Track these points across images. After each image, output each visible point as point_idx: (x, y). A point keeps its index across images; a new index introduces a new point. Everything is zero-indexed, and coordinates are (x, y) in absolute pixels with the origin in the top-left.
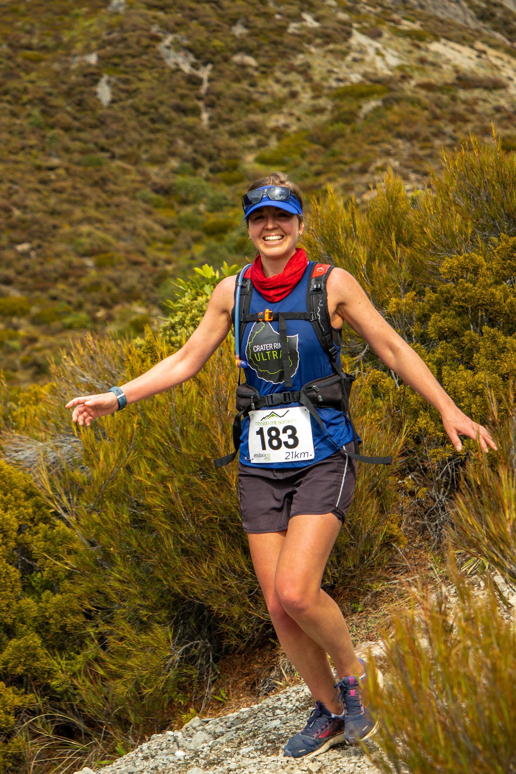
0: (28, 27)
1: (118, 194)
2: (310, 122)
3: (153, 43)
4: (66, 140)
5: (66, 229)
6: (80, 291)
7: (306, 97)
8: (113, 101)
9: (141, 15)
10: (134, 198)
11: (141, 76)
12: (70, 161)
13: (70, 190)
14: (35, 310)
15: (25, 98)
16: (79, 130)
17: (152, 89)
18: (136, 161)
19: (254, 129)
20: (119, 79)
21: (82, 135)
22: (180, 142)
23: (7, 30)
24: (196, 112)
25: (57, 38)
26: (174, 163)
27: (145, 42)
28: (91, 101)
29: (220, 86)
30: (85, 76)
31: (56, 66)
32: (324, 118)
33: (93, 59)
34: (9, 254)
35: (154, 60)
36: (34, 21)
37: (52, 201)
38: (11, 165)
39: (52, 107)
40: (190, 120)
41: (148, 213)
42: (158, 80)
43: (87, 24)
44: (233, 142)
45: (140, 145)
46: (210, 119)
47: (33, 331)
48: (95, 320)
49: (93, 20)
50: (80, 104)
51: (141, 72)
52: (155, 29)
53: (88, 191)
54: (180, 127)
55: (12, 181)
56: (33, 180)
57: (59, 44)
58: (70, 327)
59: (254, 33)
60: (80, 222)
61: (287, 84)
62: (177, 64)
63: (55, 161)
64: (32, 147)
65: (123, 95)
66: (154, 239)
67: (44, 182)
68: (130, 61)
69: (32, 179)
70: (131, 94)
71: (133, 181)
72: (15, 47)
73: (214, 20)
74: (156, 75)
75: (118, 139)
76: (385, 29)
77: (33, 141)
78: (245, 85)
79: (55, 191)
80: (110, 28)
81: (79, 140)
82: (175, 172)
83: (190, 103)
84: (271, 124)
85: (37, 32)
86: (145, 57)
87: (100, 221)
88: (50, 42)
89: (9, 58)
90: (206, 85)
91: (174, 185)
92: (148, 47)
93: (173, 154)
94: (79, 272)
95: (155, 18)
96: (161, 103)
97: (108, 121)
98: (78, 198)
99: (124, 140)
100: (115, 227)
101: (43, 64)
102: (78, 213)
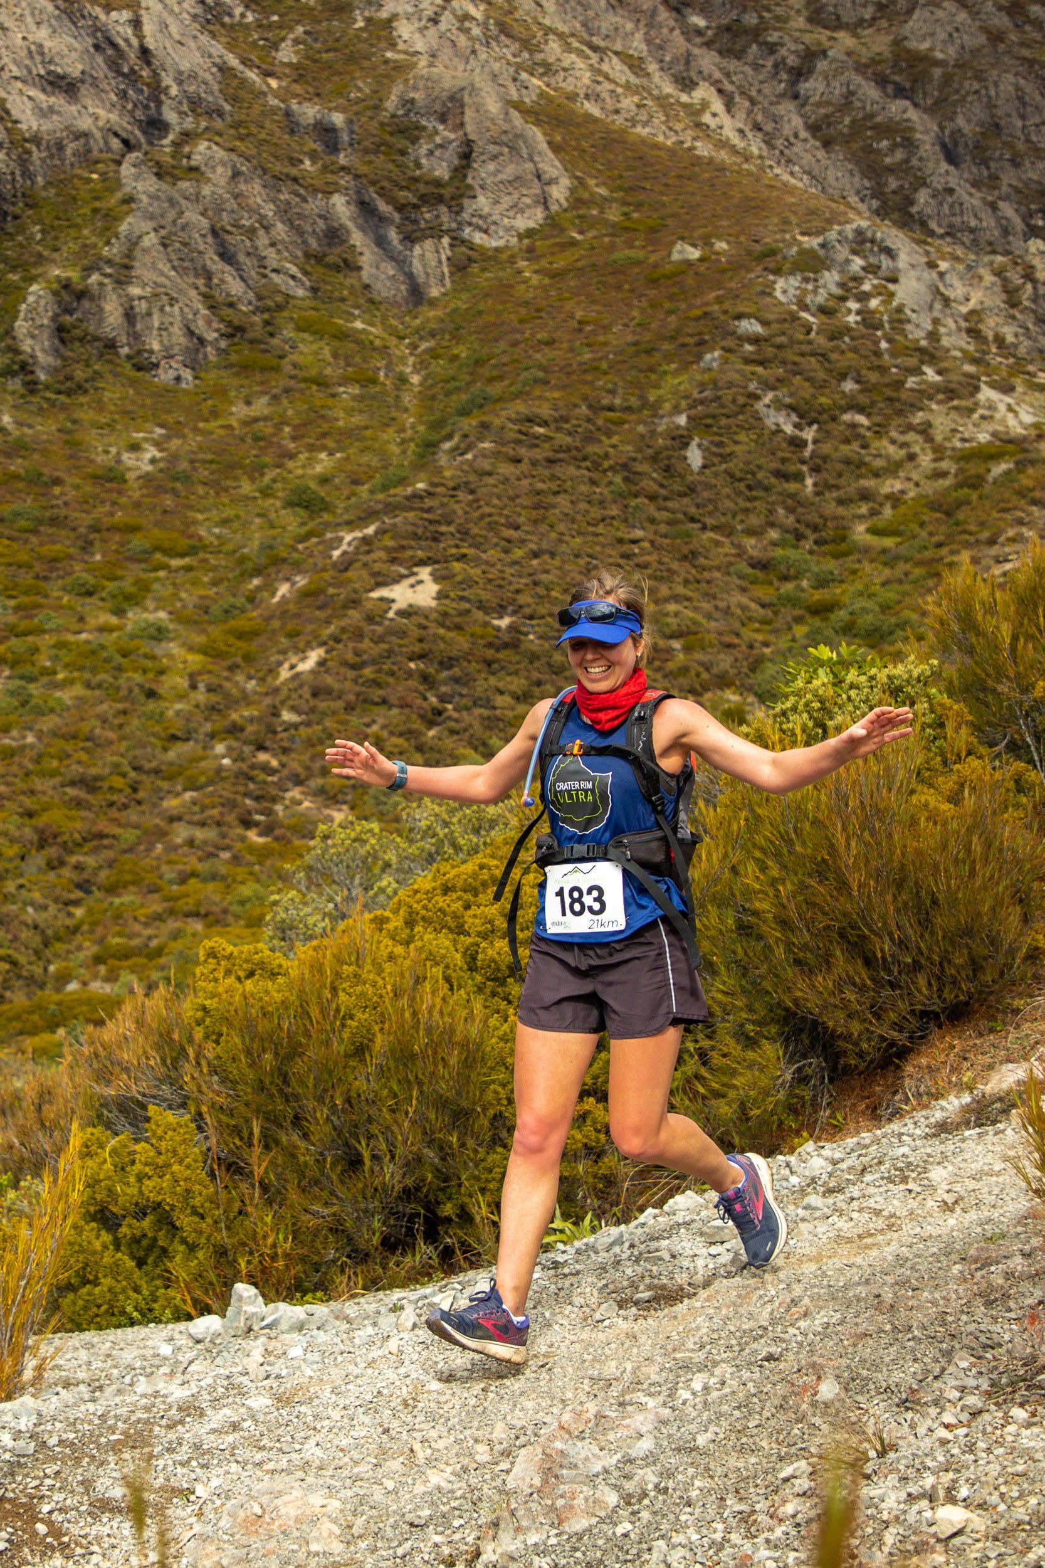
0: (610, 386)
1: (709, 569)
2: (931, 488)
3: (751, 402)
4: (652, 510)
6: (665, 676)
7: (926, 460)
8: (704, 467)
9: (737, 371)
10: (728, 574)
11: (736, 438)
12: (656, 532)
13: (655, 565)
15: (606, 464)
16: (666, 499)
17: (749, 452)
18: (729, 532)
19: (865, 496)
20: (711, 442)
21: (669, 504)
22: (781, 511)
23: (586, 390)
24: (799, 477)
25: (642, 397)
26: (774, 534)
27: (741, 400)
28: (680, 467)
29: (826, 448)
30: (673, 439)
31: (641, 429)
32: (946, 483)
33: (682, 420)
35: (752, 421)
36: (616, 379)
38: (589, 538)
39: (636, 473)
40: (792, 487)
41: (744, 590)
42: (756, 442)
43: (676, 381)
44: (842, 511)
45: (734, 516)
46: (815, 485)
49: (685, 378)
50: (667, 469)
51: (736, 433)
52: (752, 386)
53: (675, 566)
54: (780, 494)
55: (590, 556)
57: (645, 404)
59: (867, 388)
60: (667, 600)
61: (903, 445)
62: (778, 425)
63: (639, 533)
64: (613, 518)
65: (716, 460)
66: (750, 619)
68: (724, 422)
69: (613, 553)
70: (725, 458)
71: (726, 555)
72: (595, 408)
73: (821, 375)
74: (754, 437)
75: (711, 507)
76: (1018, 381)
77: (614, 512)
78: (855, 446)
79: (638, 565)
80: (702, 386)
81: (667, 509)
82: (774, 544)
83: (792, 468)
84: (886, 490)
85: (620, 391)
86: (741, 417)
87: (689, 599)
88: (634, 402)
89: (589, 420)
90: (810, 447)
91: (773, 559)
92: (745, 406)
93: (772, 525)
94: (665, 656)
95: (753, 373)
96: (759, 467)
97: (699, 488)
98: (665, 574)
99: (716, 509)
100: (706, 606)
101: (626, 426)
102: (664, 591)
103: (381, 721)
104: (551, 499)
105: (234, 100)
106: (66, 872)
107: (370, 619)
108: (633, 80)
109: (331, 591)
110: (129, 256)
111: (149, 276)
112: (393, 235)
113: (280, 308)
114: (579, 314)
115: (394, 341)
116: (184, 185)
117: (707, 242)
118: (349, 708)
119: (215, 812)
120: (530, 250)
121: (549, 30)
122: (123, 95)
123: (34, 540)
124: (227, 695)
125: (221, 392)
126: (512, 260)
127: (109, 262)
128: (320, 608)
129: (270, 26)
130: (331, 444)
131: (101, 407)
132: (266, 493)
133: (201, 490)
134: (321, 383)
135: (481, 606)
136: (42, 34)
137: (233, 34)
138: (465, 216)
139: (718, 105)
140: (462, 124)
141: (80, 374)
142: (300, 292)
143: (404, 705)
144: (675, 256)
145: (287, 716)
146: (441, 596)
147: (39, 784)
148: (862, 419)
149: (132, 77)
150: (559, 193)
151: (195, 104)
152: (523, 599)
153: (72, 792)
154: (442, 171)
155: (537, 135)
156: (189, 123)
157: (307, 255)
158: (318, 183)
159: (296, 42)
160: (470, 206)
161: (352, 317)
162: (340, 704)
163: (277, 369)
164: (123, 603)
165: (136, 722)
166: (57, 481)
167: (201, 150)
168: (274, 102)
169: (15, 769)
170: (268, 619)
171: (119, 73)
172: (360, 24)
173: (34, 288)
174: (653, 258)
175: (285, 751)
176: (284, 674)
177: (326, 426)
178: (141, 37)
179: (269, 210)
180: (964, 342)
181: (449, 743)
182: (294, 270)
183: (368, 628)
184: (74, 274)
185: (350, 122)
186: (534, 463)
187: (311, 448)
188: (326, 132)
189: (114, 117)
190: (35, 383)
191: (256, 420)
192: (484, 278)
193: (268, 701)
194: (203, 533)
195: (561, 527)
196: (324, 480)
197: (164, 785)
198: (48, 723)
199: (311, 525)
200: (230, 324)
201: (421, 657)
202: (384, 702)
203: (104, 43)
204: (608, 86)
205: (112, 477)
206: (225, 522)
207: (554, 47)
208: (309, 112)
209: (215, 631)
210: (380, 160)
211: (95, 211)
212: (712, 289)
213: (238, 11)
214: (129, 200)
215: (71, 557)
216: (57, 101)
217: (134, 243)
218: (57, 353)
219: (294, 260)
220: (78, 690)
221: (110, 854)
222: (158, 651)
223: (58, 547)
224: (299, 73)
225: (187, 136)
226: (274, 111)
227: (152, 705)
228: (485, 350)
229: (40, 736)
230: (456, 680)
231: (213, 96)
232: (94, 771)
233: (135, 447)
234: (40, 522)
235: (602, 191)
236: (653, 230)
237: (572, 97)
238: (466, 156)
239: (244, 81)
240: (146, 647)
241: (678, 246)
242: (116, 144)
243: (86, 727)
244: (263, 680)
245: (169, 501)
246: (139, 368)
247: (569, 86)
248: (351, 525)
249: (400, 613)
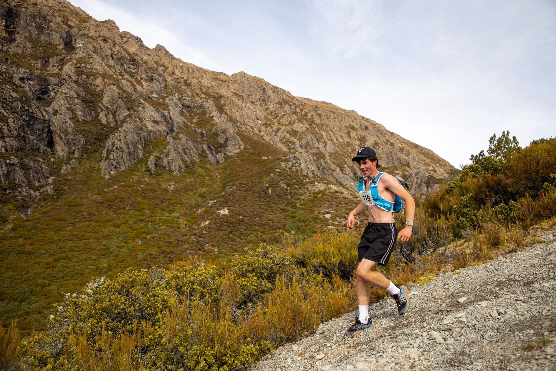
1: (274, 210)
2: (309, 198)
3: (279, 182)
4: (263, 200)
5: (265, 216)
6: (269, 227)
7: (308, 193)
9: (276, 177)
10: (277, 211)
11: (277, 188)
12: (264, 203)
13: (265, 209)
14: (261, 230)
15: (255, 192)
17: (279, 191)
18: (277, 204)
19: (298, 199)
20: (273, 189)
21: (266, 199)
22: (285, 201)
23: (251, 179)
24: (287, 195)
25: (260, 181)
26: (284, 205)
27: (277, 182)
28: (267, 192)
29: (292, 191)
30: (266, 188)
31: (260, 186)
32: (312, 197)
33: (267, 185)
34: (255, 220)
35: (279, 186)
36: (256, 178)
37: (262, 211)
39: (260, 194)
40: (286, 197)
41: (280, 213)
42: (280, 189)
43: (266, 179)
44: (295, 201)
45: (277, 201)
46: (290, 197)
47: (262, 234)
48: (273, 232)
50: (265, 193)
52: (279, 180)
55: (254, 207)
56: (258, 206)
57: (261, 182)
58: (268, 234)
59: (297, 181)
60: (268, 215)
61: (304, 191)
62: (283, 187)
63: (261, 203)
65: (273, 192)
66: (282, 218)
67: (260, 207)
68: (274, 186)
70: (275, 192)
71: (277, 208)
72: (252, 182)
73: (290, 179)
76: (321, 182)
77: (257, 200)
78: (296, 191)
79: (262, 209)
80: (271, 180)
83: (287, 194)
84: (302, 198)
85: (257, 180)
86: (277, 185)
87: (271, 215)
88: (259, 182)
89: (252, 184)
90: (289, 191)
91: (284, 209)
93: (284, 203)
94: (269, 224)
95: (279, 178)
96: (281, 193)
97: (271, 196)
98: (267, 210)
99: (274, 200)
100: (275, 216)
101: (258, 186)
102: (267, 213)
103: (221, 233)
104: (246, 197)
105: (186, 127)
106: (167, 258)
107: (217, 216)
108: (252, 130)
109: (209, 211)
110: (169, 152)
111: (172, 156)
112: (214, 152)
113: (195, 163)
114: (247, 167)
115: (215, 170)
116: (178, 141)
117: (267, 156)
118: (215, 231)
119: (194, 248)
120: (237, 156)
121: (238, 121)
122: (167, 125)
123: (153, 200)
124: (192, 228)
125: (185, 177)
126: (234, 157)
127: (165, 153)
128: (208, 214)
129: (192, 116)
130: (205, 187)
131: (163, 178)
132: (194, 194)
133: (182, 193)
134: (203, 176)
135: (236, 214)
136: (153, 113)
137: (185, 117)
138: (226, 150)
139: (265, 135)
140: (226, 134)
141: (160, 172)
142: (198, 161)
143: (225, 231)
144: (263, 159)
145: (204, 232)
146: (229, 212)
147: (160, 243)
148: (297, 186)
149: (168, 122)
150: (242, 147)
151: (179, 127)
152: (244, 213)
153: (167, 244)
154: (222, 142)
155: (239, 137)
156: (178, 130)
157: (199, 154)
158: (201, 142)
159: (196, 119)
160: (227, 148)
161: (207, 165)
162: (214, 230)
163: (195, 173)
164: (171, 212)
165: (177, 232)
166: (156, 191)
167: (181, 135)
168: (193, 128)
169: (155, 240)
170: (198, 216)
171: (166, 121)
172: (207, 117)
173: (152, 156)
174: (259, 159)
175: (205, 238)
176: (202, 225)
177: (204, 184)
178: (170, 115)
179: (192, 146)
180: (312, 175)
181: (234, 237)
182: (197, 157)
183: (217, 217)
184: (158, 155)
185: (206, 133)
186: (243, 191)
187: (202, 187)
188: (202, 134)
189: (165, 128)
190: (151, 173)
191: (191, 182)
192: (230, 160)
193: (200, 230)
194: (183, 201)
195: (249, 202)
196: (205, 193)
197: (183, 243)
198: (160, 232)
199: (203, 200)
200: (186, 165)
201: (227, 222)
202: (222, 230)
203: (163, 116)
204: (248, 131)
205: (166, 190)
206: (187, 199)
207: (239, 123)
208: (199, 131)
209: (188, 218)
210: (211, 139)
211: (162, 144)
212: (270, 164)
213: (186, 113)
214: (168, 143)
215: (159, 204)
216: (155, 125)
217: (170, 150)
218: (156, 169)
219: (197, 155)
220: (165, 227)
221: (175, 255)
222: (179, 220)
223: (157, 202)
224: (197, 124)
225: (178, 133)
226: (193, 130)
227: (179, 230)
228: (231, 172)
229: (159, 234)
230: (234, 227)
231: (182, 126)
232: (171, 240)
233: (170, 185)
234: (154, 197)
235: (249, 147)
236: (258, 154)
237: (243, 132)
238: (227, 140)
239: (188, 124)
240: (176, 219)
241: (263, 157)
242: (165, 133)
243: (168, 233)
244: (198, 226)
245: (177, 195)
246: (170, 172)
247: (242, 130)
248: (212, 200)
249: (222, 215)
